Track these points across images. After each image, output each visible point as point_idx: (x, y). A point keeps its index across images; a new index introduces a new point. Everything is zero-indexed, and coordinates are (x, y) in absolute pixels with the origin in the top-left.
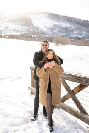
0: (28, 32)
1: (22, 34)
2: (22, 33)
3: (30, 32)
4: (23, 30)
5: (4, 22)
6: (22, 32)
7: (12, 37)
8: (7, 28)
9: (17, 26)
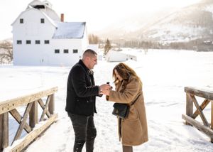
0: (205, 37)
1: (193, 41)
2: (192, 39)
3: (209, 37)
4: (196, 34)
5: (163, 24)
6: (193, 36)
7: (176, 46)
8: (168, 32)
9: (185, 27)
